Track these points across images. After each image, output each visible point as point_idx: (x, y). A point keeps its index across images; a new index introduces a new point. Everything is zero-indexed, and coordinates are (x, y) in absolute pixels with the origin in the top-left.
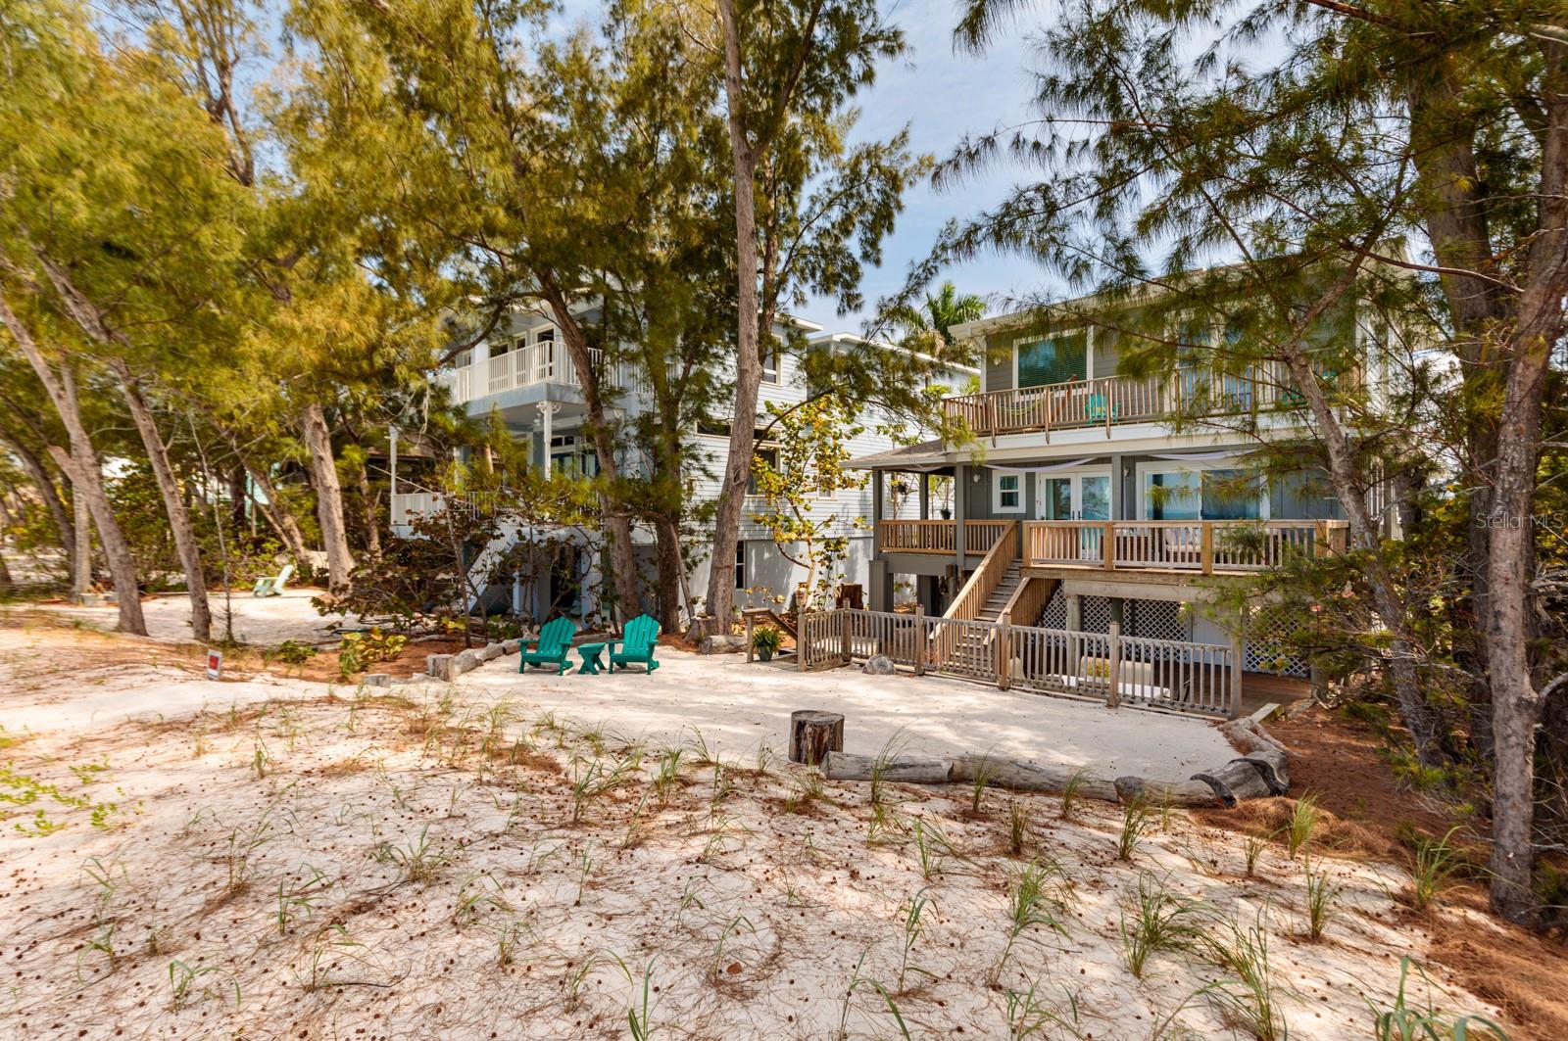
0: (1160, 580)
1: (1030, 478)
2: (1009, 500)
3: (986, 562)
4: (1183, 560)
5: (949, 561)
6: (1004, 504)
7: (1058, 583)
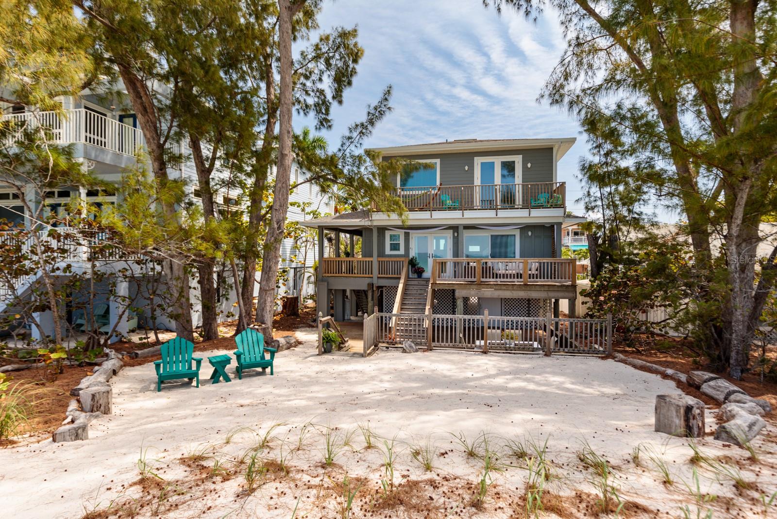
0: (504, 288)
1: (407, 235)
2: (395, 247)
3: (402, 281)
4: (507, 278)
5: (368, 281)
6: (391, 250)
7: (454, 291)
